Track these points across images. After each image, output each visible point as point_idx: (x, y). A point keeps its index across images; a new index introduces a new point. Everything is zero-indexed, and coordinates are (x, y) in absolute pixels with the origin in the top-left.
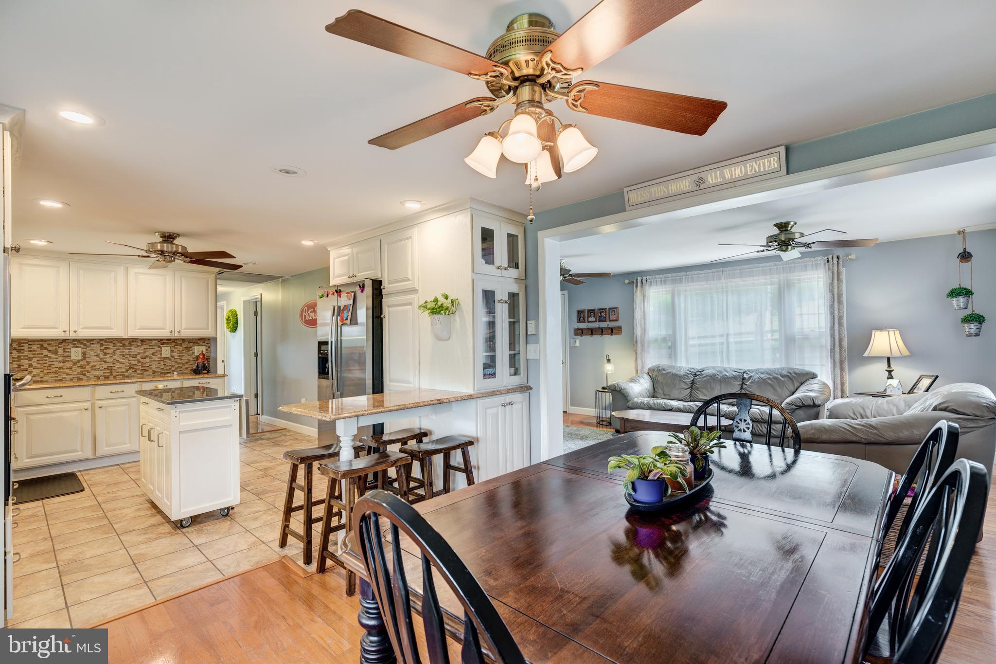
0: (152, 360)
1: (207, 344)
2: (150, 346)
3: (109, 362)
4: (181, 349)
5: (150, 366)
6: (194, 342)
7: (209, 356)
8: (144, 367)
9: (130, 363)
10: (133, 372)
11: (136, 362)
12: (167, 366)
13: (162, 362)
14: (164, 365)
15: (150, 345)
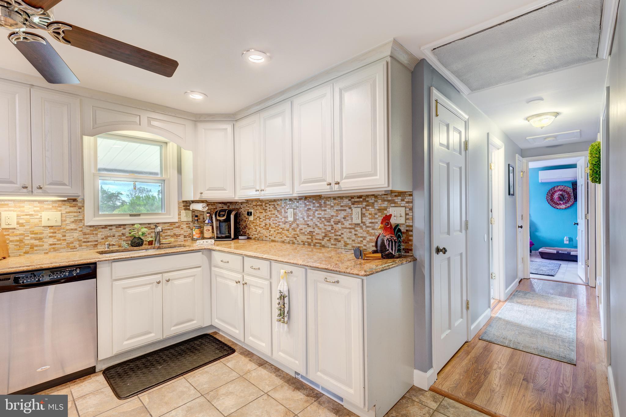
0: (344, 226)
1: (408, 202)
2: (342, 206)
3: (310, 226)
4: (372, 210)
5: (342, 236)
6: (389, 201)
7: (412, 226)
8: (337, 235)
9: (326, 229)
10: (328, 240)
11: (329, 228)
12: (359, 237)
13: (353, 230)
14: (355, 235)
15: (342, 204)
